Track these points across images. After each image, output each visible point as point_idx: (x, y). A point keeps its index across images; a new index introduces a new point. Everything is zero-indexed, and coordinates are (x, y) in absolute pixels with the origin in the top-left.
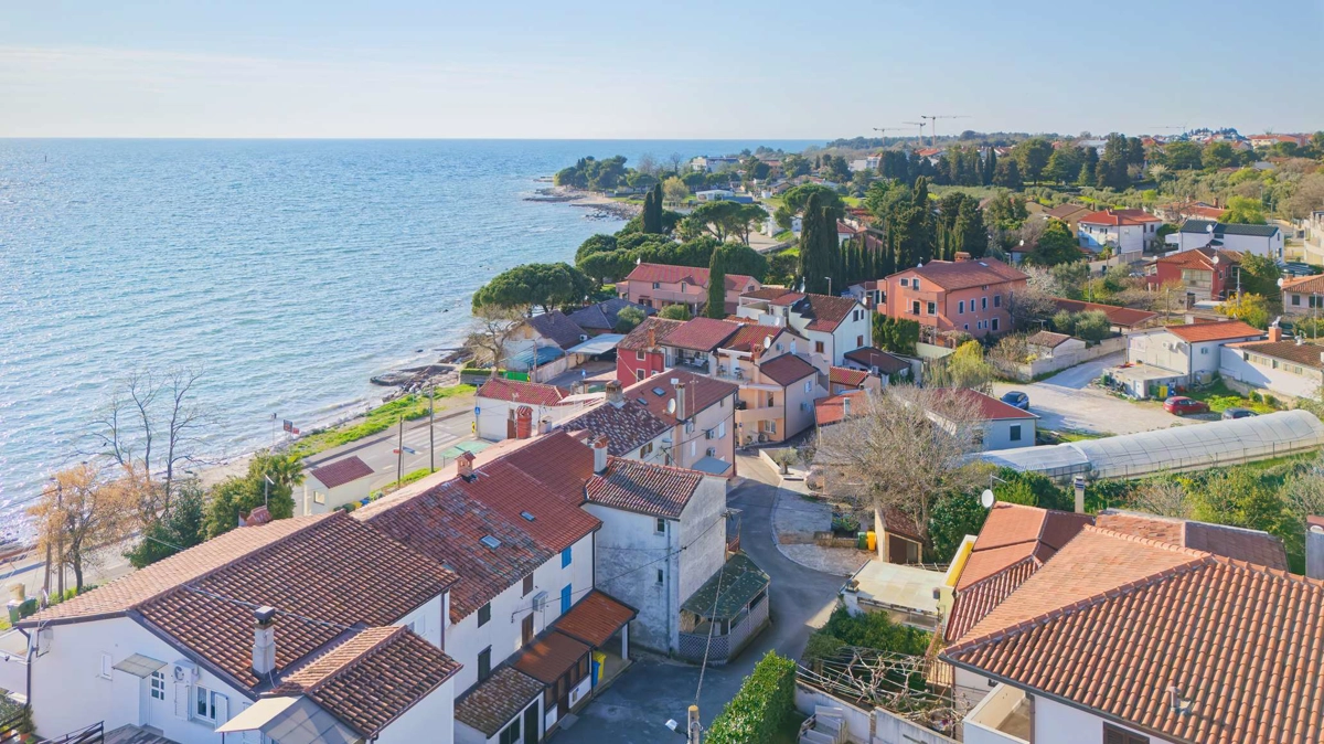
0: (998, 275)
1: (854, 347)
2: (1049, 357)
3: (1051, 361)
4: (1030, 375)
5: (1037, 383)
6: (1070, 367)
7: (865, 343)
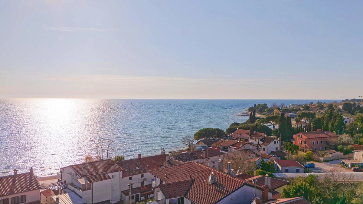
0: (328, 135)
1: (275, 150)
2: (330, 156)
3: (330, 157)
4: (323, 160)
5: (324, 163)
6: (337, 159)
7: (278, 150)
